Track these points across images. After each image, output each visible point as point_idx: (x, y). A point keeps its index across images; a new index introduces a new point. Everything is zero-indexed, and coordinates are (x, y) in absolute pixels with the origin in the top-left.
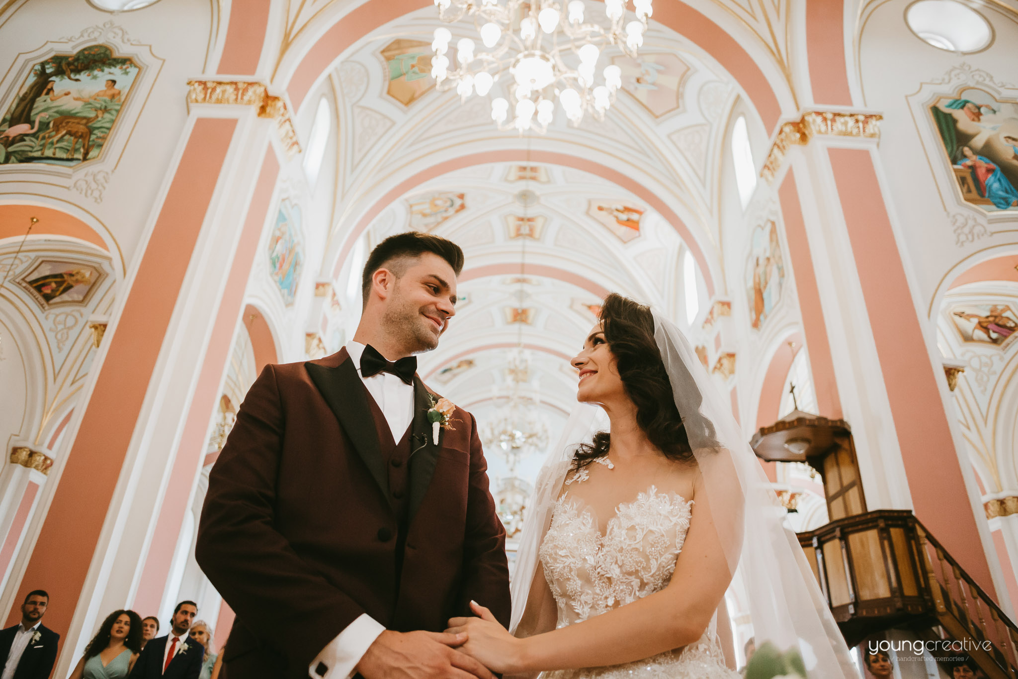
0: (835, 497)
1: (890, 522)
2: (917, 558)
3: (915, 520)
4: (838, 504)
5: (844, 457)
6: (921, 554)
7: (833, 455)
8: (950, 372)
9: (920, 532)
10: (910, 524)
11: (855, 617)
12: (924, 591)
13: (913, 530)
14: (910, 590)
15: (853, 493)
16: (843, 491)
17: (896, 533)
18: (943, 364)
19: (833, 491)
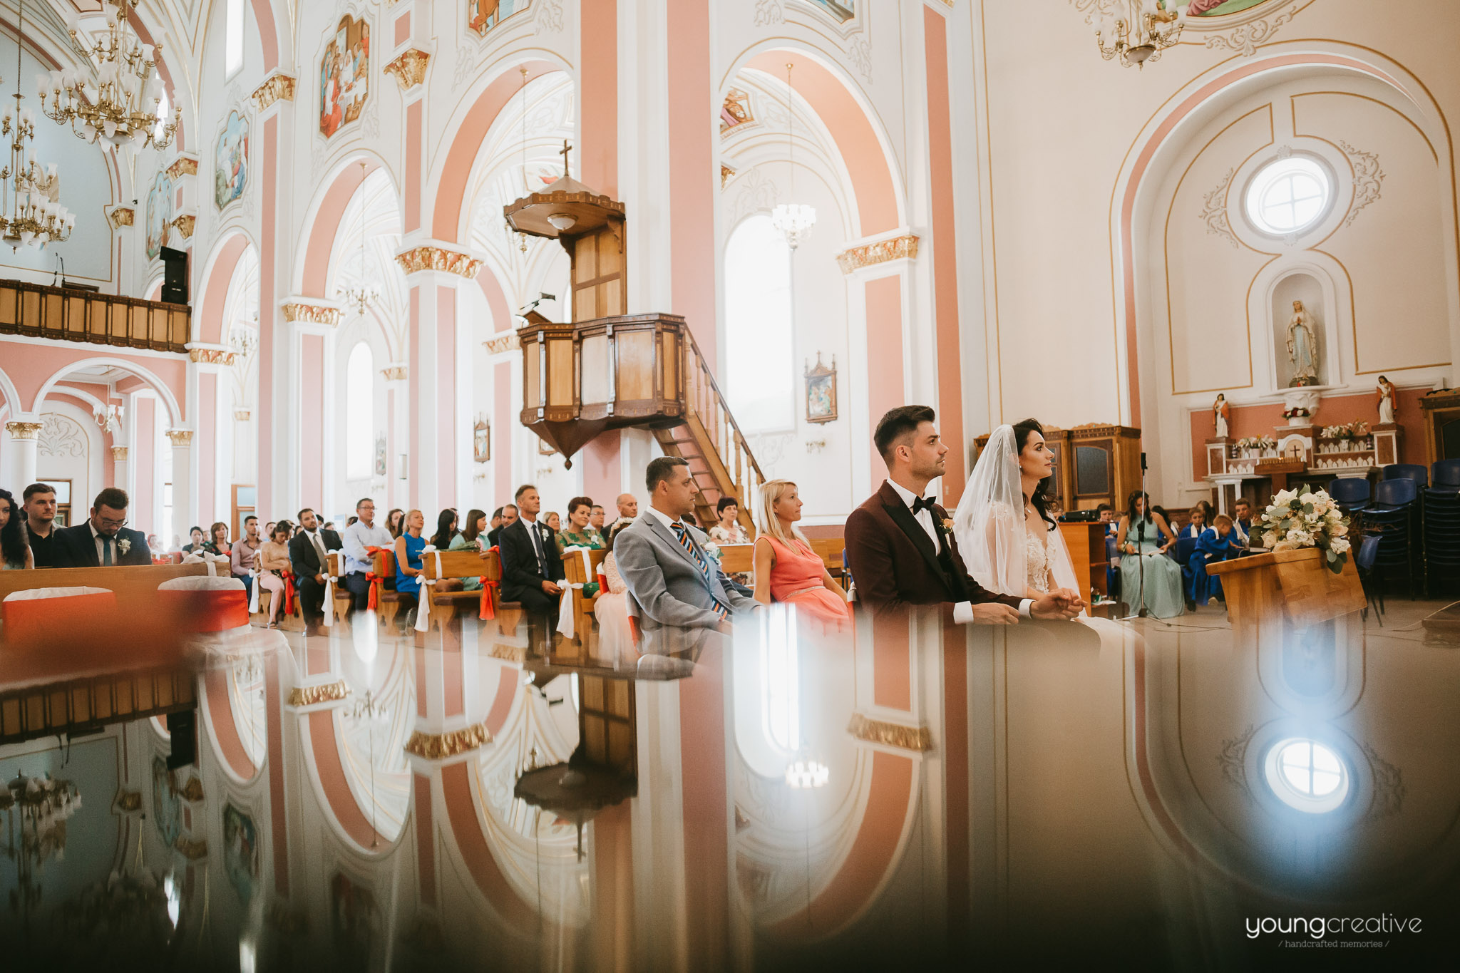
0: (585, 285)
1: (665, 327)
2: (680, 364)
3: (687, 328)
4: (587, 295)
5: (608, 242)
6: (684, 359)
7: (593, 238)
8: (725, 171)
9: (688, 340)
10: (682, 331)
11: (612, 416)
12: (680, 395)
13: (681, 336)
14: (669, 394)
15: (612, 288)
16: (599, 281)
17: (668, 337)
18: (722, 162)
19: (581, 279)
